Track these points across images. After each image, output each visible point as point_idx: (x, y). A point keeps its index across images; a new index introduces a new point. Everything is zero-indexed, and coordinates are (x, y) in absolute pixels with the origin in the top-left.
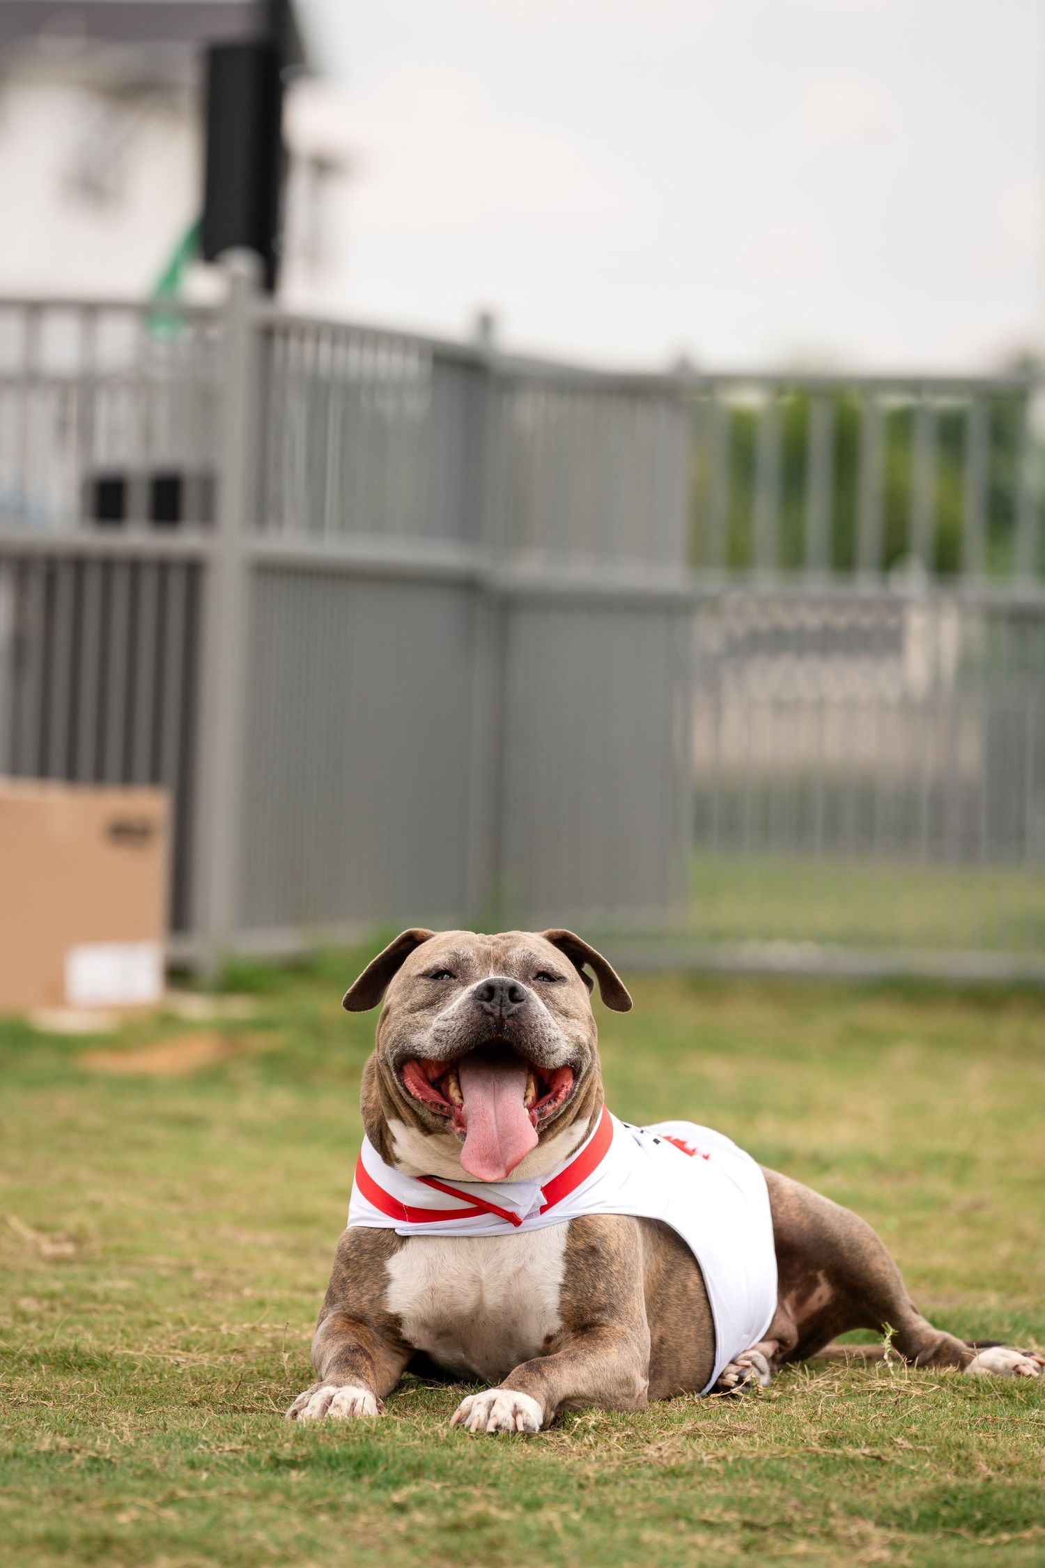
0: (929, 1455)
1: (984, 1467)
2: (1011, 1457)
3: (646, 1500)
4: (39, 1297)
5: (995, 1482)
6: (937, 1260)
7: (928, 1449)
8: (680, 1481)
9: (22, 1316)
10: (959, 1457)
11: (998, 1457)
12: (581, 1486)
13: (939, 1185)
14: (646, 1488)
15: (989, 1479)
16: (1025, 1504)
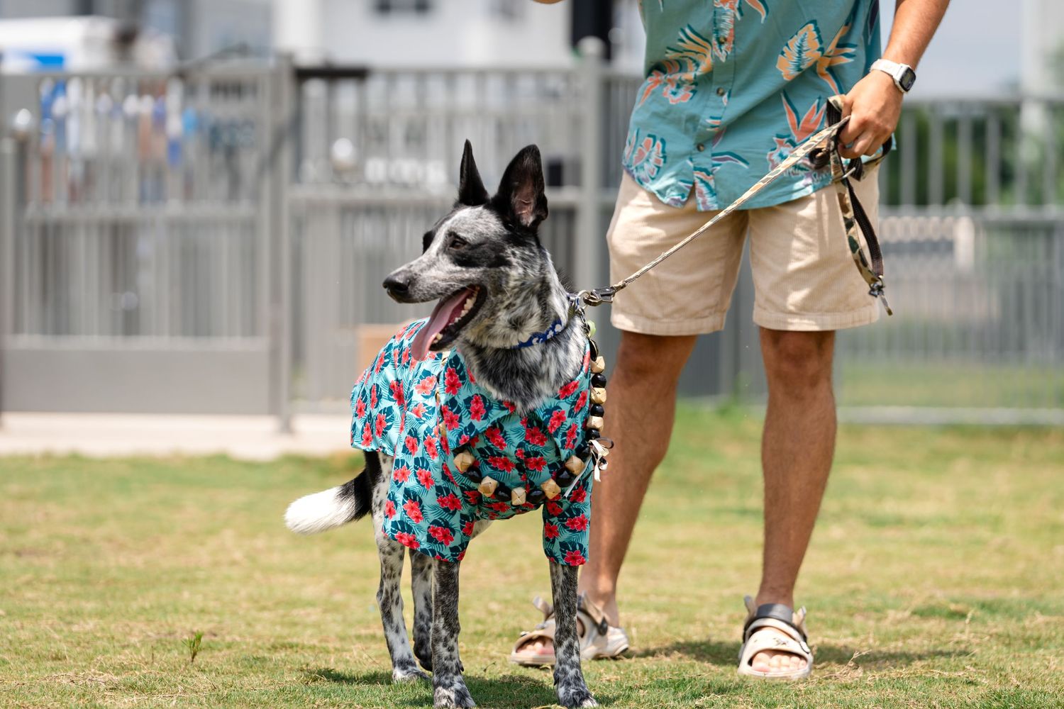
0: (984, 675)
1: (1015, 681)
2: (1029, 675)
3: (832, 702)
4: (500, 602)
5: (1021, 687)
6: (985, 572)
7: (984, 672)
8: (850, 691)
9: (491, 613)
10: (1001, 675)
11: (1021, 674)
12: (796, 695)
13: (983, 532)
14: (832, 696)
15: (1018, 686)
16: (1038, 699)
